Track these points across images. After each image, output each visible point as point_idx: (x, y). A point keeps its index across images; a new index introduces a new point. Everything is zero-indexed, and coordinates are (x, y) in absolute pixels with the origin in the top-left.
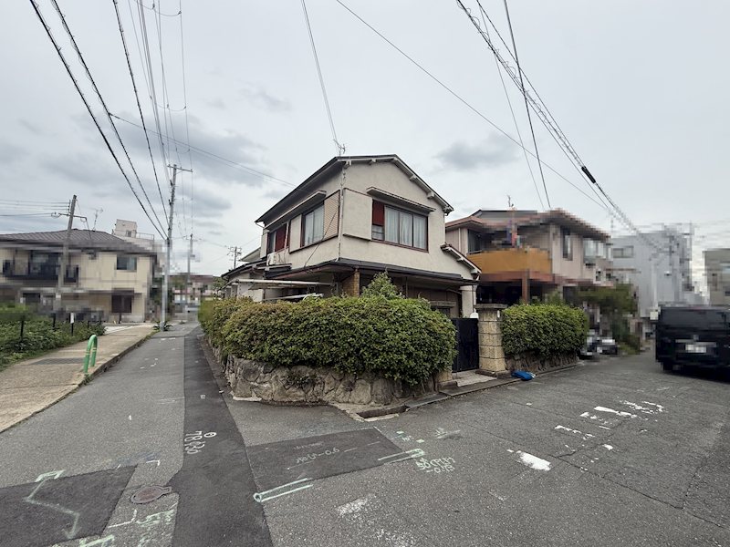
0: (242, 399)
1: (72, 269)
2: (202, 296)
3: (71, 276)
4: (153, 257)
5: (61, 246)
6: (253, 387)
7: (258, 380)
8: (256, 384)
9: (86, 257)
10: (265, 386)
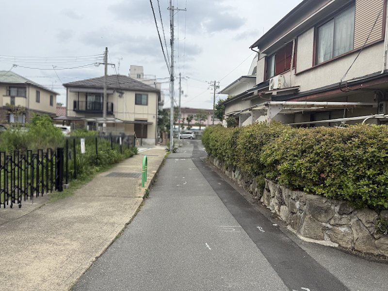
0: (312, 241)
1: (110, 105)
2: (189, 125)
3: (110, 110)
4: (158, 93)
5: (102, 88)
6: (325, 229)
7: (332, 222)
8: (328, 225)
9: (117, 94)
10: (342, 229)
